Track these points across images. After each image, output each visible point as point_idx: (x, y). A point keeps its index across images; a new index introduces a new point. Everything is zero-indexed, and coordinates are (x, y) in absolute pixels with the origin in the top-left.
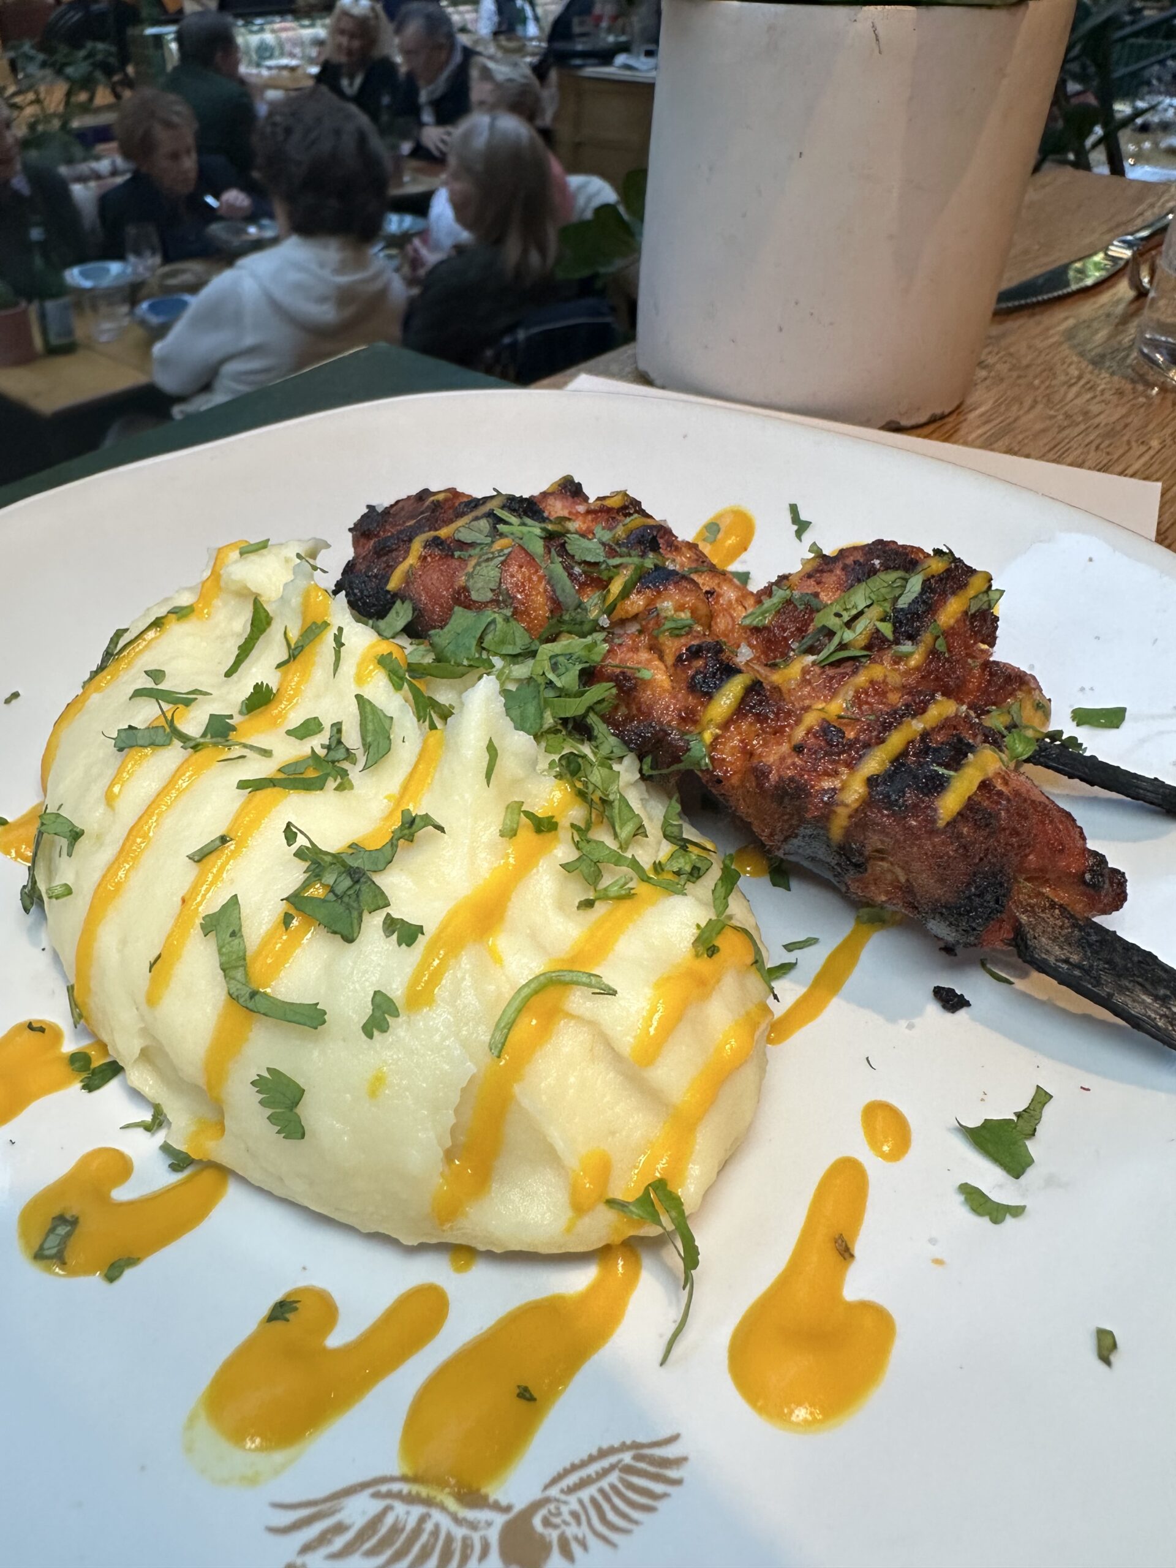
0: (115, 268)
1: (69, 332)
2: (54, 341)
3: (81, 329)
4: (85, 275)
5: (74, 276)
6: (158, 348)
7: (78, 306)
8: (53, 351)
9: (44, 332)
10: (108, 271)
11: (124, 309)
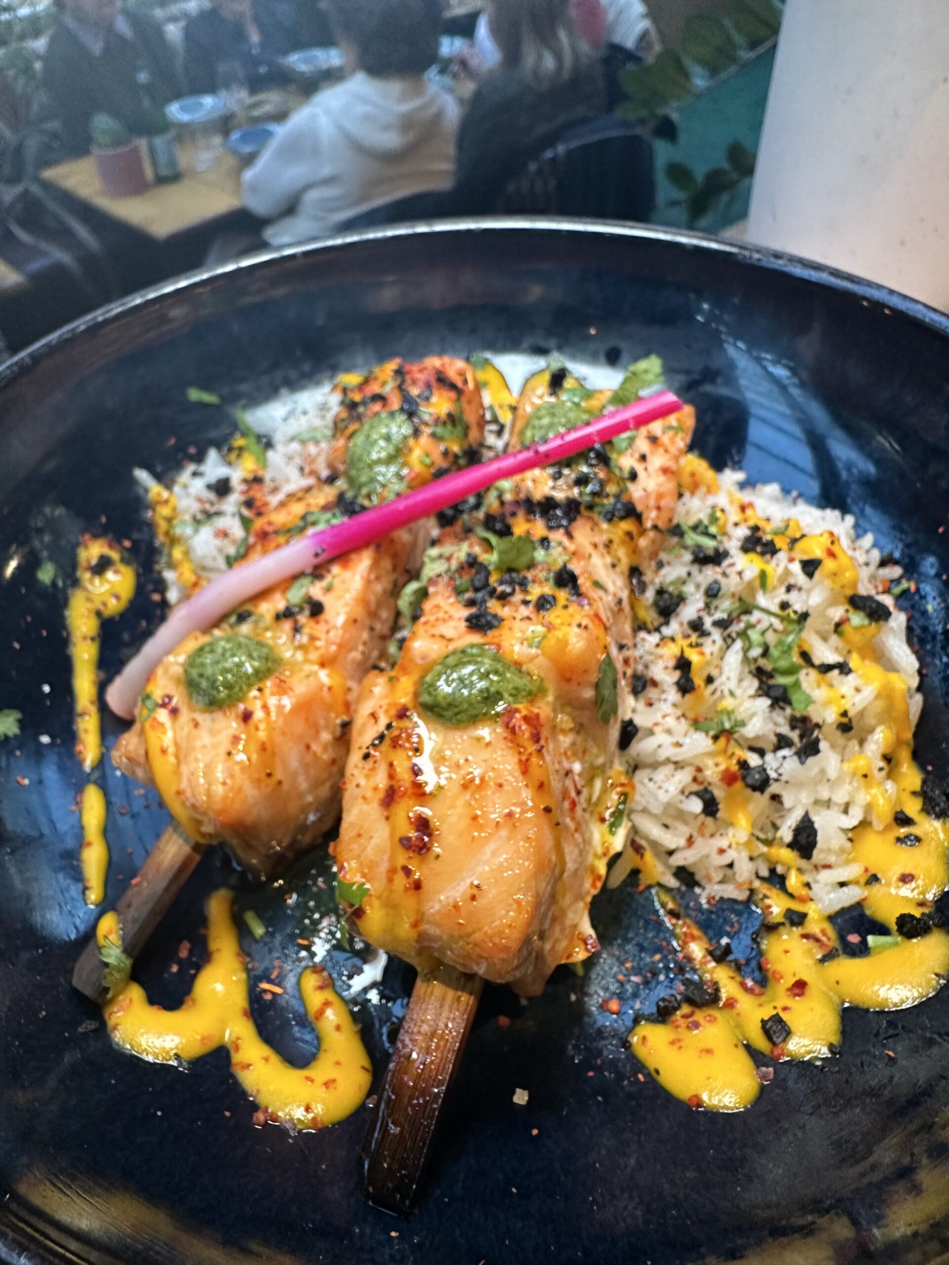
0: (208, 101)
1: (172, 162)
2: (164, 172)
3: (184, 158)
4: (183, 109)
5: (175, 111)
6: (249, 175)
7: (179, 138)
8: (162, 180)
9: (155, 164)
10: (201, 104)
11: (217, 140)
